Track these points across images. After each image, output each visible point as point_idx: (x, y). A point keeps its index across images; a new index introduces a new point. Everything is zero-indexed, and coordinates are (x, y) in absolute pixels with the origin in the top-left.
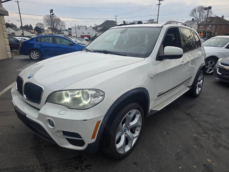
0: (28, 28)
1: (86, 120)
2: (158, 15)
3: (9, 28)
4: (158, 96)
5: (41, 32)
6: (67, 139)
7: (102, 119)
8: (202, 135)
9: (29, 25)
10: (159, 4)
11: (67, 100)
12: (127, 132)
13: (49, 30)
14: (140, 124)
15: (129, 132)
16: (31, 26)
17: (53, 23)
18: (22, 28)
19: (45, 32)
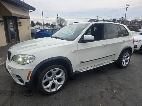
0: (47, 25)
1: (23, 70)
2: (126, 15)
3: (38, 25)
4: (80, 63)
5: (54, 27)
6: (19, 79)
7: (32, 70)
8: (108, 90)
9: (48, 23)
10: (127, 8)
11: (20, 60)
12: (54, 81)
13: (58, 26)
14: (64, 77)
15: (56, 81)
16: (49, 23)
17: (61, 22)
18: (44, 25)
19: (56, 27)
